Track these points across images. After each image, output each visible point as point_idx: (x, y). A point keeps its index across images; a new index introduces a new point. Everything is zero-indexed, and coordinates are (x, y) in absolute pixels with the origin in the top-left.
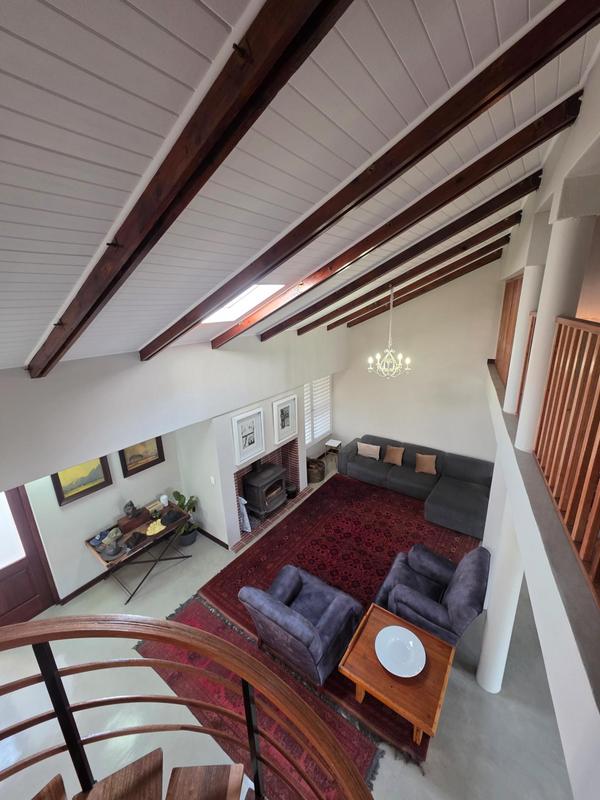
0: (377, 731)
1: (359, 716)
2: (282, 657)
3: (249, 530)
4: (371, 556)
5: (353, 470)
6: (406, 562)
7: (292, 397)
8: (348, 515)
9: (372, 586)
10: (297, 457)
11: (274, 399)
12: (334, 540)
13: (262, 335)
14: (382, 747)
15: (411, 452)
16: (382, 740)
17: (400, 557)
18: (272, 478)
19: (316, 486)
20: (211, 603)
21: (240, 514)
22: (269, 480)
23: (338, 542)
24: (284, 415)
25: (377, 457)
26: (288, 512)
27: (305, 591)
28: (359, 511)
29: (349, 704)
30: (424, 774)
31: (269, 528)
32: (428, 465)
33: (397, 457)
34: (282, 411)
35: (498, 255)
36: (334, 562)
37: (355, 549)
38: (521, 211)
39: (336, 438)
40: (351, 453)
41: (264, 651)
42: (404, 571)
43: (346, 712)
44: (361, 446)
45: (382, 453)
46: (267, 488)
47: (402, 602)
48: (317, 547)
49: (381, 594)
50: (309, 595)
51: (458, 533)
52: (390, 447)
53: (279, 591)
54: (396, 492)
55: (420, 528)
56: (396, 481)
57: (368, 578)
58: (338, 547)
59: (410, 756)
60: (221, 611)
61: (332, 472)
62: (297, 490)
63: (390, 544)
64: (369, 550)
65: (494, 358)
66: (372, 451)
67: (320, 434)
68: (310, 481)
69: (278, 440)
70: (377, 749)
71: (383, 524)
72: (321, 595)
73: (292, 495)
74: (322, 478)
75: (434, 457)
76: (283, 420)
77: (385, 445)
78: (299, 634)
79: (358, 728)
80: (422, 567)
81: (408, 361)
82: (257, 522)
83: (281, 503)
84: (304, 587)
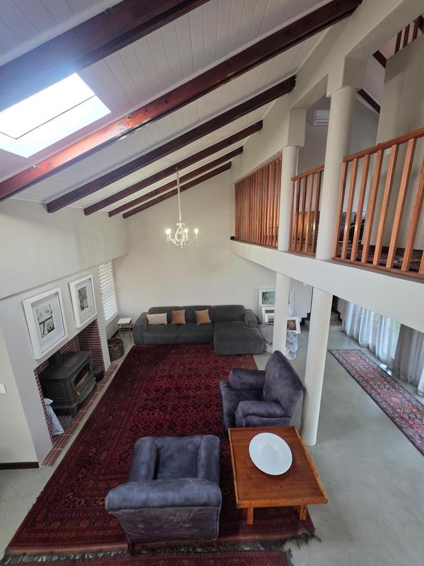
0: (276, 537)
1: (257, 537)
2: (163, 543)
3: (61, 431)
4: (194, 397)
5: (149, 337)
6: (229, 386)
7: (89, 277)
8: (159, 374)
9: (208, 419)
10: (98, 339)
11: (70, 279)
12: (158, 398)
13: (48, 205)
14: (287, 547)
15: (191, 312)
16: (283, 542)
17: (222, 386)
18: (78, 366)
19: (119, 362)
20: (35, 551)
21: (48, 418)
22: (75, 369)
23: (163, 399)
24: (82, 295)
25: (166, 322)
26: (100, 395)
27: (164, 455)
28: (167, 367)
29: (245, 534)
30: (320, 541)
31: (86, 419)
32: (204, 317)
33: (181, 318)
34: (79, 291)
35: (228, 166)
36: (168, 416)
37: (179, 398)
38: (262, 121)
39: (124, 316)
40: (142, 325)
41: (139, 553)
42: (233, 393)
43: (246, 543)
44: (150, 317)
45: (169, 319)
46: (75, 376)
47: (250, 414)
48: (145, 413)
49: (226, 419)
50: (171, 457)
51: (240, 355)
52: (174, 312)
53: (143, 471)
54: (186, 344)
55: (216, 362)
56: (187, 335)
57: (201, 414)
58: (165, 403)
59: (306, 535)
60: (57, 550)
61: (129, 346)
62: (103, 371)
63: (203, 381)
64: (191, 393)
65: (234, 235)
66: (161, 318)
67: (110, 316)
68: (112, 359)
69: (79, 325)
70: (285, 553)
71: (190, 369)
72: (182, 449)
73: (100, 377)
74: (123, 354)
75: (207, 310)
76: (81, 302)
77: (169, 311)
78: (204, 499)
79: (262, 549)
80: (243, 384)
81: (196, 231)
82: (68, 419)
83: (92, 387)
84: (162, 451)
